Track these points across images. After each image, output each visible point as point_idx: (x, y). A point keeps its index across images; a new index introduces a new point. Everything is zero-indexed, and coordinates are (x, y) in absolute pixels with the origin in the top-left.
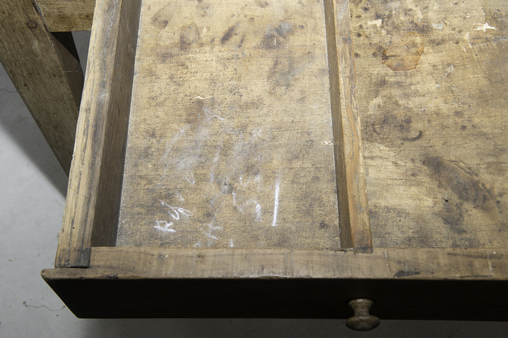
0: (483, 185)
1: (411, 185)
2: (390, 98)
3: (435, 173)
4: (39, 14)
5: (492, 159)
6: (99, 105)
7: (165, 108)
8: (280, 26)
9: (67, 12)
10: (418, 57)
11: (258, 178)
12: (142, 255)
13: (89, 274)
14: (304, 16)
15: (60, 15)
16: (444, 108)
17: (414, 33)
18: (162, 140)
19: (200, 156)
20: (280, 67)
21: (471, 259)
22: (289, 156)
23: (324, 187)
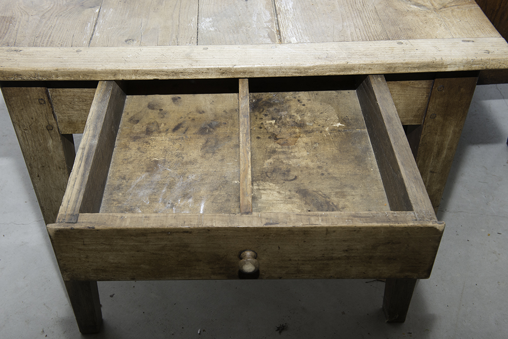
0: (332, 203)
1: (288, 203)
2: (278, 159)
3: (303, 197)
4: (56, 120)
5: (337, 190)
6: (91, 146)
7: (133, 164)
8: (211, 123)
9: (74, 119)
10: (296, 139)
11: (191, 200)
12: (111, 217)
13: (77, 226)
14: (226, 118)
15: (69, 121)
16: (311, 165)
17: (295, 127)
18: (130, 181)
19: (154, 189)
20: (209, 143)
21: (309, 217)
22: (212, 189)
23: (233, 204)
